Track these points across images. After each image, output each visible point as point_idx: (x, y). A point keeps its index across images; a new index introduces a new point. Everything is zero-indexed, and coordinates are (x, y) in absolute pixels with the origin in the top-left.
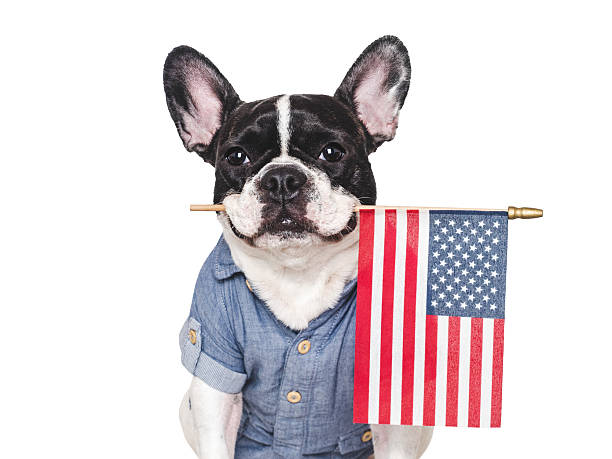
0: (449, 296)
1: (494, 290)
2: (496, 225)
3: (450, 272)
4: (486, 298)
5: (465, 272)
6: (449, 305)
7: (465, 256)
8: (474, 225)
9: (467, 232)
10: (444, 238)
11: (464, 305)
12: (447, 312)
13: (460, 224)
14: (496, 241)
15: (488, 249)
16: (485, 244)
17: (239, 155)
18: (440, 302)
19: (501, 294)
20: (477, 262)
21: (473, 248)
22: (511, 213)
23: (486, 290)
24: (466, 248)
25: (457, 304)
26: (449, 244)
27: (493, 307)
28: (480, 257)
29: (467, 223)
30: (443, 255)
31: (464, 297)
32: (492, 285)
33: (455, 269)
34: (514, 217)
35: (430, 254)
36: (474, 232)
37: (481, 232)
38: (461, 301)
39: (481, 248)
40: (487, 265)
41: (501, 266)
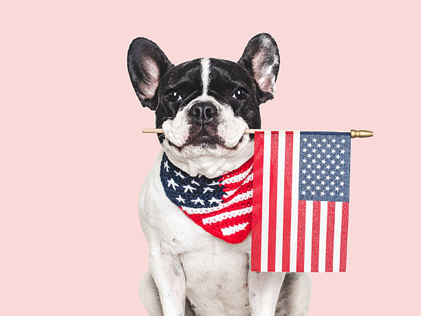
0: (313, 188)
1: (342, 184)
2: (343, 141)
3: (314, 172)
4: (337, 189)
5: (323, 172)
6: (313, 193)
7: (324, 162)
8: (329, 142)
9: (324, 146)
10: (310, 150)
11: (323, 194)
12: (312, 198)
13: (320, 141)
14: (343, 152)
15: (338, 157)
16: (336, 154)
17: (175, 94)
18: (307, 191)
19: (347, 186)
20: (331, 165)
21: (328, 156)
22: (353, 134)
23: (337, 184)
24: (324, 156)
25: (318, 192)
26: (312, 154)
27: (342, 194)
28: (333, 162)
29: (324, 141)
30: (309, 161)
31: (323, 188)
32: (341, 180)
33: (317, 170)
34: (355, 137)
35: (301, 160)
36: (329, 146)
37: (333, 146)
38: (321, 191)
39: (333, 156)
40: (338, 167)
41: (347, 168)
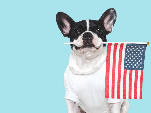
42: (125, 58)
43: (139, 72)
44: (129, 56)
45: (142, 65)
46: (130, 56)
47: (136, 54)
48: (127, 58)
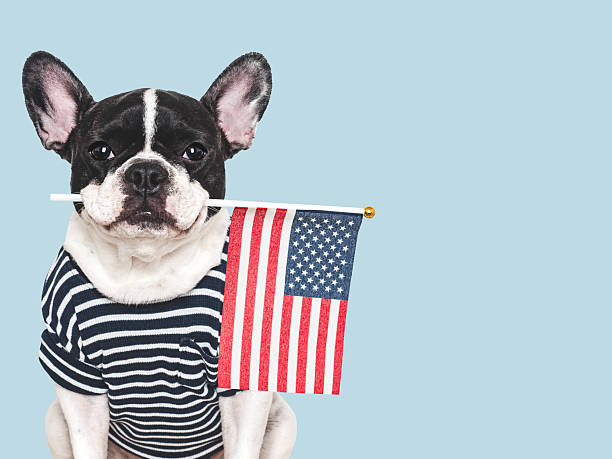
42: (289, 258)
43: (335, 304)
44: (301, 251)
45: (346, 283)
46: (307, 252)
47: (327, 247)
48: (294, 258)
